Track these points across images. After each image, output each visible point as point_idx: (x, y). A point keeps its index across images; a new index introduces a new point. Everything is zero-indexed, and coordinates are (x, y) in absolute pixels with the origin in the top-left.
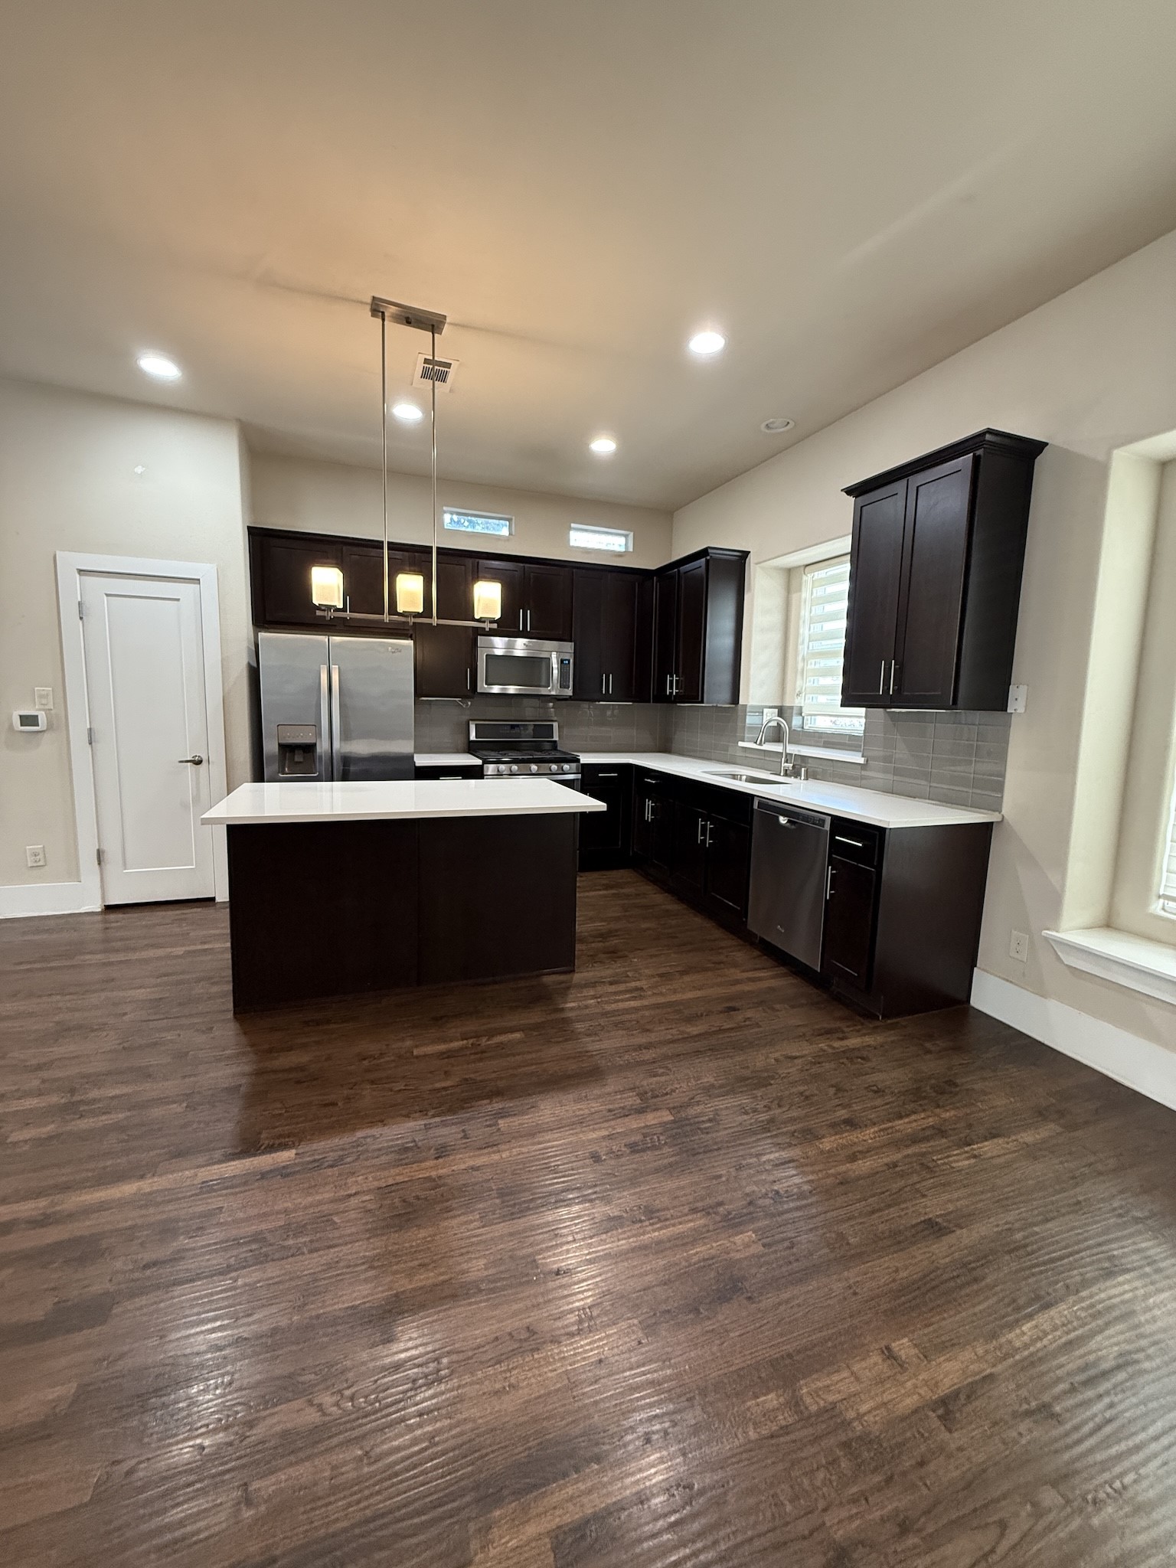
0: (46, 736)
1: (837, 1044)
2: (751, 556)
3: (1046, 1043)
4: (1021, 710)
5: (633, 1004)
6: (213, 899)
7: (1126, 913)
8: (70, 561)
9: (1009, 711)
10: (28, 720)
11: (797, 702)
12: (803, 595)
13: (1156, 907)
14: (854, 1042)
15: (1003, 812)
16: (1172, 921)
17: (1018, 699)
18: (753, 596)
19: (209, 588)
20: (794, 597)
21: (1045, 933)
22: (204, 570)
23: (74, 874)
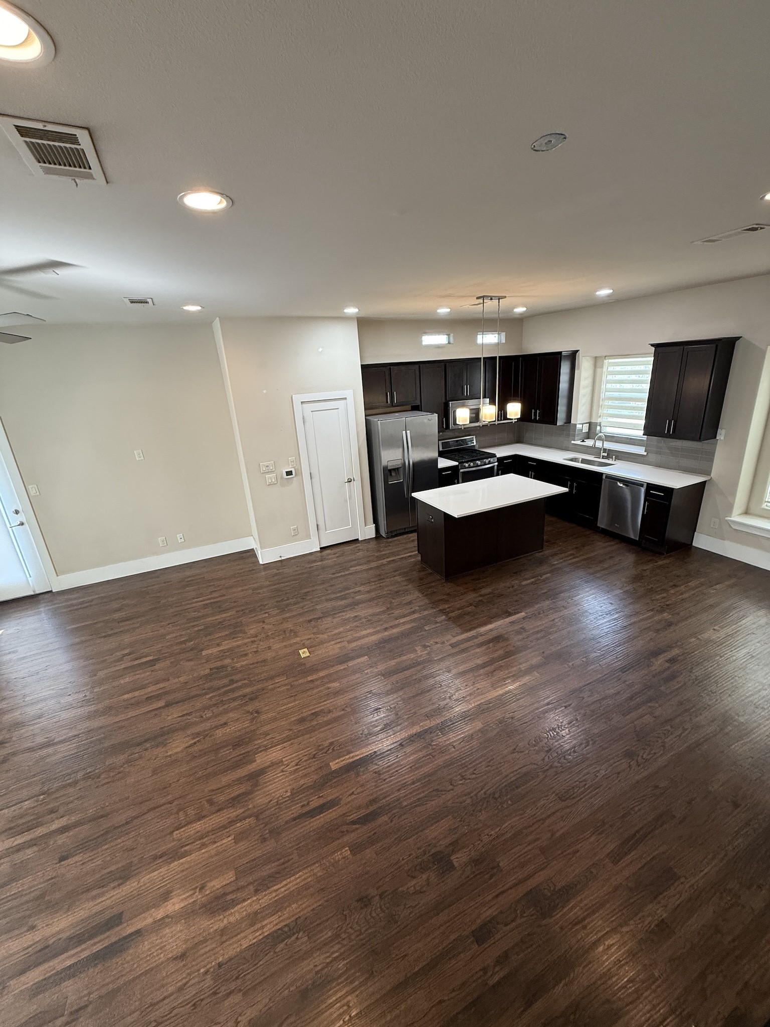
0: (295, 479)
1: (656, 564)
2: (580, 352)
3: (724, 555)
4: (722, 438)
5: (575, 560)
6: (358, 539)
7: (753, 508)
8: (298, 398)
9: (717, 438)
10: (289, 473)
11: (599, 420)
12: (604, 370)
13: (764, 506)
14: (661, 563)
15: (712, 476)
16: (769, 510)
17: (721, 435)
18: (581, 372)
19: (350, 400)
20: (598, 370)
21: (726, 518)
22: (348, 394)
23: (308, 536)
